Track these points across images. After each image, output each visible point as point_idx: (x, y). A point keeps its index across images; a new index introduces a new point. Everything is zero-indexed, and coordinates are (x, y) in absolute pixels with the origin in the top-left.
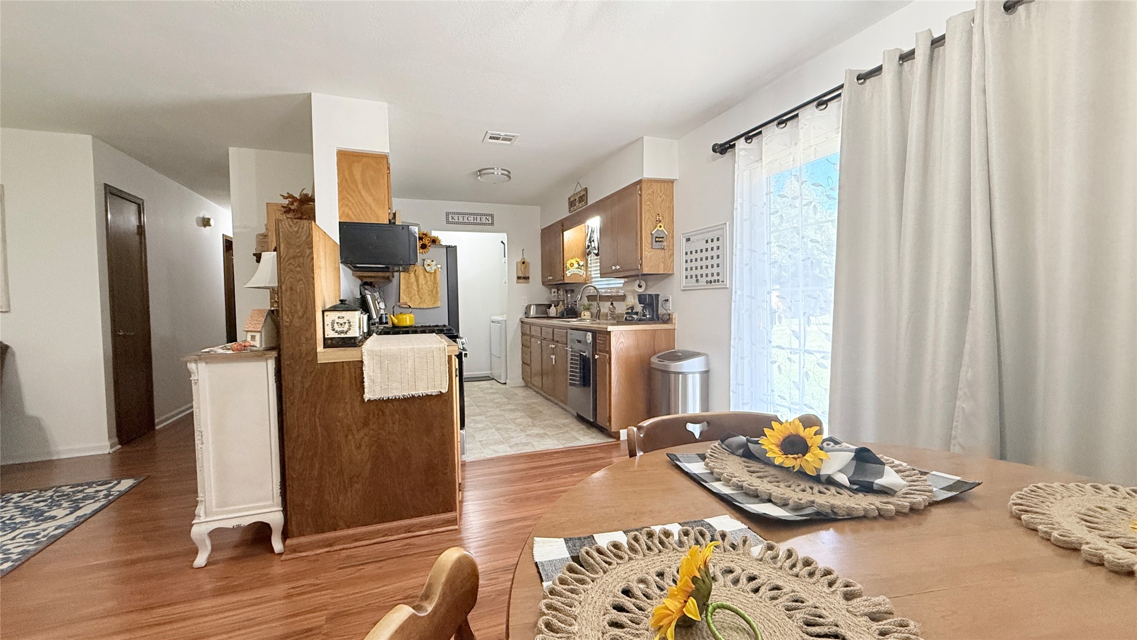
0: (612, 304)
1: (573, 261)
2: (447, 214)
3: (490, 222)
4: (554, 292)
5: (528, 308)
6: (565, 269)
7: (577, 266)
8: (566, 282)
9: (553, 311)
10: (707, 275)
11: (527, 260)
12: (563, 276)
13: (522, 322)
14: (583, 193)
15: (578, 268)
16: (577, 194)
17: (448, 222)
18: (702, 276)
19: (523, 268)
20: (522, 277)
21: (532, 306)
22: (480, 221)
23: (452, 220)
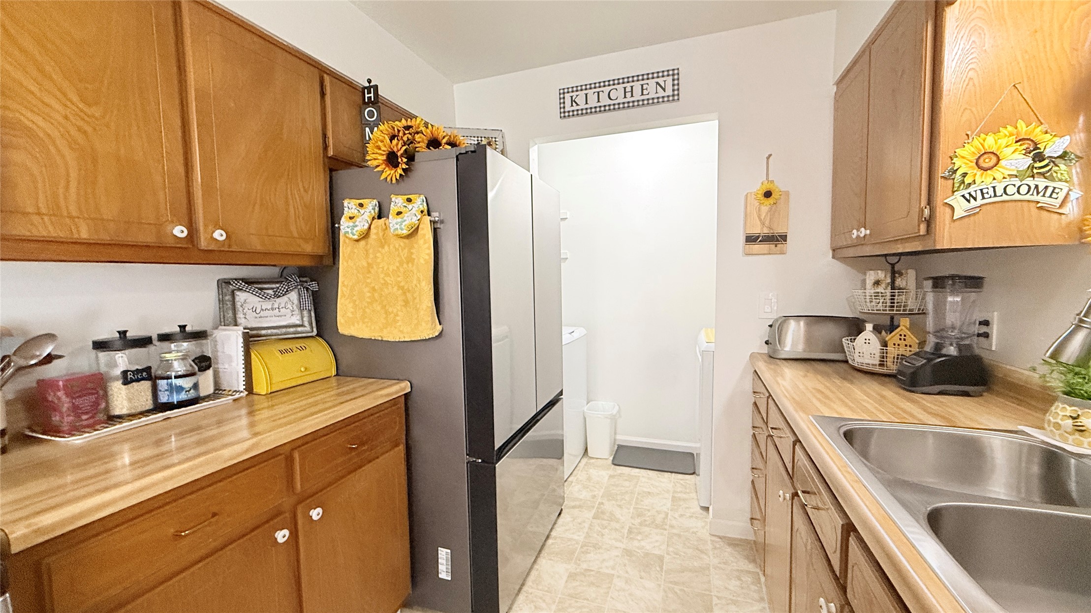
1: (997, 140)
2: (563, 93)
3: (669, 92)
4: (877, 283)
5: (777, 328)
6: (941, 186)
7: (1027, 161)
8: (945, 245)
9: (866, 347)
11: (780, 185)
13: (755, 368)
17: (565, 114)
19: (765, 209)
20: (758, 237)
21: (792, 324)
22: (642, 94)
23: (572, 106)
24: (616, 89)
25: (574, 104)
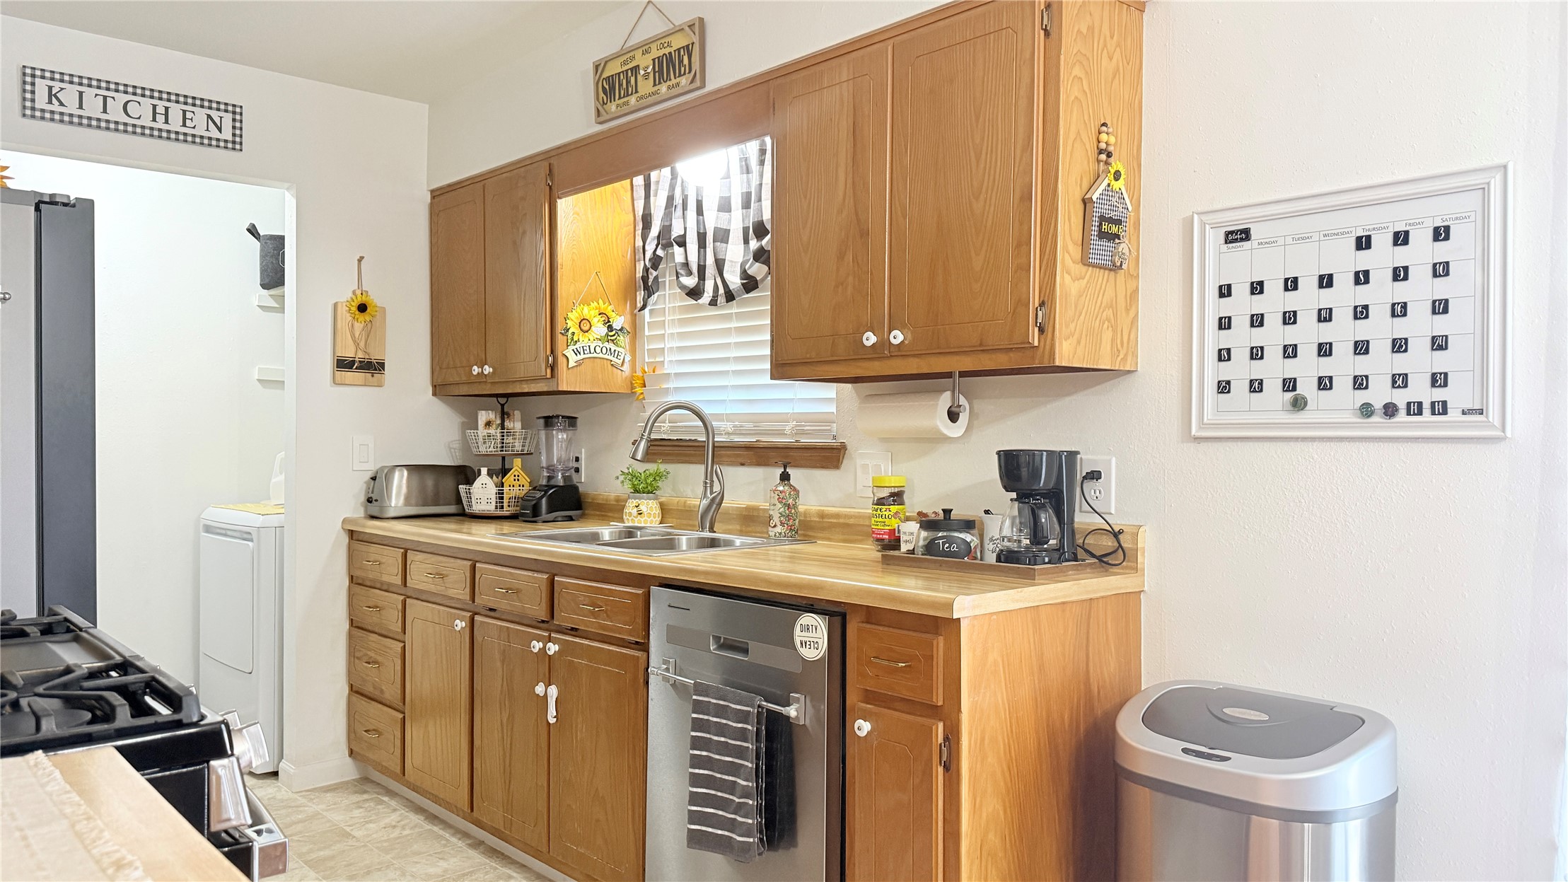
0: (785, 477)
1: (590, 312)
2: (28, 77)
3: (227, 134)
4: (488, 424)
5: (380, 481)
6: (561, 340)
7: (605, 330)
8: (564, 387)
9: (483, 493)
10: (1360, 383)
11: (376, 298)
12: (553, 367)
13: (351, 534)
14: (678, 42)
15: (607, 338)
16: (645, 47)
18: (1325, 384)
19: (358, 326)
20: (353, 362)
21: (397, 474)
22: (184, 125)
23: (50, 102)
24: (139, 103)
25: (54, 100)
